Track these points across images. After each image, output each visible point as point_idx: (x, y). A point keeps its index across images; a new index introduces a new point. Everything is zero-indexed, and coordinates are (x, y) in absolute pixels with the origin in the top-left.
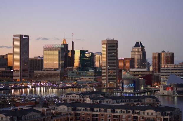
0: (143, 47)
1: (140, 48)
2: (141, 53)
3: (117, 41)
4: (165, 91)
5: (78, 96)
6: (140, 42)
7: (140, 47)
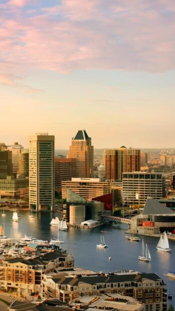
0: (88, 139)
1: (85, 140)
2: (85, 148)
3: (53, 137)
4: (141, 227)
5: (27, 265)
6: (85, 132)
7: (83, 139)
